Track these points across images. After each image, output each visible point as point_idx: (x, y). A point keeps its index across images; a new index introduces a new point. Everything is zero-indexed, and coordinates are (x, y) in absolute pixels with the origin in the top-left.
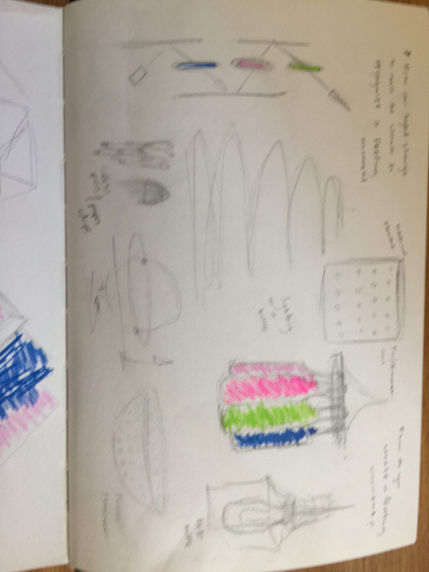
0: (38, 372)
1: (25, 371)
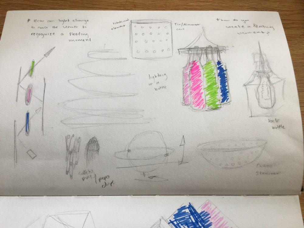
0: (190, 211)
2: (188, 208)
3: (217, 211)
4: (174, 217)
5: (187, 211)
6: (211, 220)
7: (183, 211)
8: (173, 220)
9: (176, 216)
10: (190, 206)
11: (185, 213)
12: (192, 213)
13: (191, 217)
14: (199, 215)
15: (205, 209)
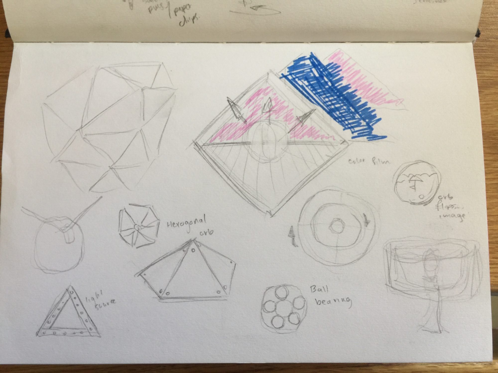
0: (313, 63)
1: (312, 71)
2: (309, 59)
3: (351, 62)
4: (288, 70)
5: (308, 62)
6: (342, 74)
7: (302, 63)
8: (286, 74)
9: (291, 68)
10: (312, 57)
11: (304, 65)
12: (314, 65)
13: (314, 70)
14: (325, 69)
15: (334, 61)
